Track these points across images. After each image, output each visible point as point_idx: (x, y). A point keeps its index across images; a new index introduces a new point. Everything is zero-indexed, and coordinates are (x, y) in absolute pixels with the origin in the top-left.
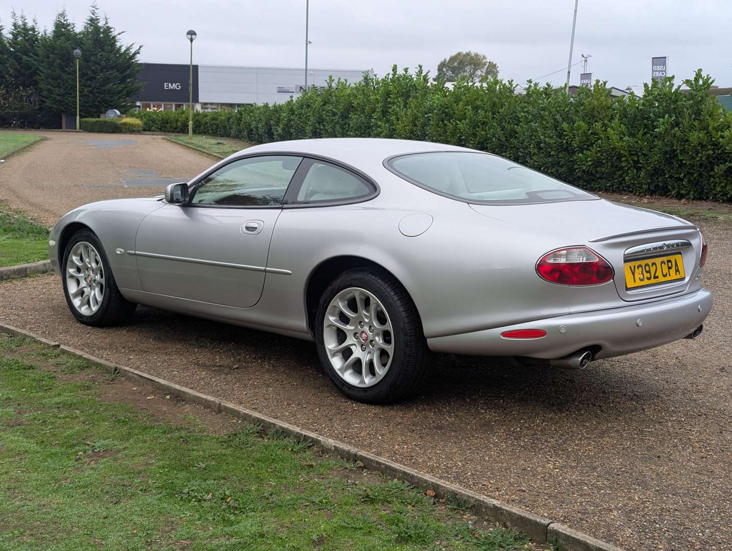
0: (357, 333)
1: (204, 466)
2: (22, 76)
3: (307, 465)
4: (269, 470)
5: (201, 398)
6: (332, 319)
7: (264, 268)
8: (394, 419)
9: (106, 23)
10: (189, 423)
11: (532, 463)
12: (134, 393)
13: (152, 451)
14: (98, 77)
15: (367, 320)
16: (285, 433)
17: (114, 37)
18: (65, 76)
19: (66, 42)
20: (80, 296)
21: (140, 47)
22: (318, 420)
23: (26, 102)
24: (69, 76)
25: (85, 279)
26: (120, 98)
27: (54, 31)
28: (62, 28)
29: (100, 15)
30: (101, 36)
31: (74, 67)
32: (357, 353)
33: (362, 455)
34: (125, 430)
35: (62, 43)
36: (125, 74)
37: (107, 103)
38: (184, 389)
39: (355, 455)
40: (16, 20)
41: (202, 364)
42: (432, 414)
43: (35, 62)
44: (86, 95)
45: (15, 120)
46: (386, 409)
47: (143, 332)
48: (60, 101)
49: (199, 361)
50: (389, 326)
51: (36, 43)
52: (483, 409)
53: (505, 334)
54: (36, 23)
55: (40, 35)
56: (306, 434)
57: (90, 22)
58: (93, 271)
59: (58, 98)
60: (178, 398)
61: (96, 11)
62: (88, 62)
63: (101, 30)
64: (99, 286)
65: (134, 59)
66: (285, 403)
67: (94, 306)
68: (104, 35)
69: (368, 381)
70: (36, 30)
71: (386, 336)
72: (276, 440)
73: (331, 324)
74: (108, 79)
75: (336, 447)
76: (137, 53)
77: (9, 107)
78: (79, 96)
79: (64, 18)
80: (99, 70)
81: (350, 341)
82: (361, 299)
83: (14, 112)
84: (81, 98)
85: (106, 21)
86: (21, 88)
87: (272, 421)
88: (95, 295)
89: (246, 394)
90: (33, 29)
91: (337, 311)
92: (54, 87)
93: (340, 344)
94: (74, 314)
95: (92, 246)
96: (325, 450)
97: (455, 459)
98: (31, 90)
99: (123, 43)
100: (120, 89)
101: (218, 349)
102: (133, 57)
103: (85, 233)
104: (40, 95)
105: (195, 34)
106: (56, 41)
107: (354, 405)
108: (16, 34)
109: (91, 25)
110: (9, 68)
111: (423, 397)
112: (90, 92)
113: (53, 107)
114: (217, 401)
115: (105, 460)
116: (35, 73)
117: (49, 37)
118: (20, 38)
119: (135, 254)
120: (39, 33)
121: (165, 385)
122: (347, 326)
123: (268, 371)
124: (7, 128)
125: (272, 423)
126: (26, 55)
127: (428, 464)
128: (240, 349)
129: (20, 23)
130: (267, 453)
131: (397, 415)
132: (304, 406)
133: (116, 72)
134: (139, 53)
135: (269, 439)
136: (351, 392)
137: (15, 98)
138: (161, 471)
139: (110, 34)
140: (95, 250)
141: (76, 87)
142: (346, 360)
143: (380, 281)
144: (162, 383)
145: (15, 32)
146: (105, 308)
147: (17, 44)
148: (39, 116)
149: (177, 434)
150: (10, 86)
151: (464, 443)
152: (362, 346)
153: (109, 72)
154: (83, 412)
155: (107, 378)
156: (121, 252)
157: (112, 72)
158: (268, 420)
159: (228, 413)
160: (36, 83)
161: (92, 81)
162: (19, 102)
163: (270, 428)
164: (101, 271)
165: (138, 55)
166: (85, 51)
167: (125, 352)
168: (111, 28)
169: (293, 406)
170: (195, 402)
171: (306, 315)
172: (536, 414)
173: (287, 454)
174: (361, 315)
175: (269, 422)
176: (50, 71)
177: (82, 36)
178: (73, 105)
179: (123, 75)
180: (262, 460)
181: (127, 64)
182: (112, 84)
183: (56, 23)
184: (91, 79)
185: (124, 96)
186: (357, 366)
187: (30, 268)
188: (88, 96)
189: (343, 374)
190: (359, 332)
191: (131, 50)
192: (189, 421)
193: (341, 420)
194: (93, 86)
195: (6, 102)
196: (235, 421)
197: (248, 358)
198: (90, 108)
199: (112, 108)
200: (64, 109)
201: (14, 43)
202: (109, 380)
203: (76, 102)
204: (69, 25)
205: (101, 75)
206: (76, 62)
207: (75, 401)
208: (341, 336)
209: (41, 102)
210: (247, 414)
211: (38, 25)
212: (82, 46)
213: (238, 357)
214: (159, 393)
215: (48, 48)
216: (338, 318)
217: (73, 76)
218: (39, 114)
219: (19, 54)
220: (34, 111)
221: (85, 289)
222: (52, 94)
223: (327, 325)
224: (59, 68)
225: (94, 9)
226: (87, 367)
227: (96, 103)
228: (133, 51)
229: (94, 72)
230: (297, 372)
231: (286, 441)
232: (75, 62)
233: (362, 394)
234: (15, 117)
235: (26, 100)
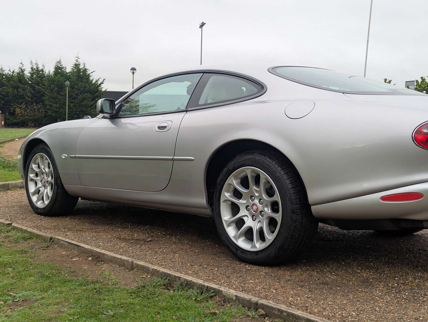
0: (249, 206)
1: (112, 313)
2: (36, 98)
3: (210, 313)
4: (174, 317)
5: (117, 258)
6: (227, 194)
7: (172, 157)
8: (283, 277)
9: (84, 67)
10: (105, 278)
11: (421, 313)
12: (63, 256)
13: (67, 300)
14: (79, 97)
15: (257, 194)
16: (189, 285)
17: (89, 74)
18: (60, 97)
19: (61, 78)
20: (37, 194)
21: (104, 80)
22: (218, 277)
23: (37, 112)
24: (62, 97)
25: (41, 181)
26: (91, 109)
27: (54, 72)
28: (59, 70)
29: (81, 61)
30: (81, 74)
31: (65, 92)
32: (249, 222)
33: (263, 303)
34: (46, 283)
35: (59, 78)
36: (95, 95)
37: (84, 112)
38: (103, 251)
39: (256, 304)
40: (32, 65)
41: (122, 238)
42: (316, 273)
43: (43, 89)
44: (72, 108)
45: (30, 123)
46: (275, 269)
47: (82, 219)
48: (57, 111)
49: (121, 236)
50: (277, 197)
51: (44, 78)
52: (358, 270)
53: (384, 198)
54: (44, 67)
55: (46, 74)
56: (208, 285)
57: (75, 66)
58: (46, 174)
59: (55, 109)
60: (98, 259)
61: (78, 59)
62: (73, 89)
63: (81, 71)
64: (51, 185)
65: (100, 87)
66: (188, 264)
67: (46, 200)
68: (83, 74)
69: (259, 246)
70: (44, 71)
71: (274, 207)
72: (181, 291)
73: (226, 199)
74: (85, 98)
75: (237, 296)
76: (102, 83)
77: (27, 115)
78: (68, 109)
79: (60, 64)
80: (80, 93)
81: (243, 212)
82: (252, 176)
83: (30, 118)
84: (69, 110)
85: (84, 66)
86: (34, 104)
87: (177, 275)
88: (47, 192)
89: (156, 258)
90: (42, 70)
91: (232, 189)
92: (54, 104)
93: (234, 216)
94: (32, 208)
95: (46, 156)
96: (226, 300)
97: (347, 309)
98: (41, 105)
99: (94, 78)
100: (92, 104)
101: (137, 229)
102: (100, 85)
103: (41, 146)
104: (45, 108)
105: (135, 70)
106: (55, 77)
107: (247, 266)
108: (33, 73)
109: (76, 68)
110: (28, 93)
111: (305, 261)
112: (74, 106)
113: (52, 115)
114: (130, 260)
115: (21, 308)
116: (43, 95)
117: (51, 75)
118: (35, 76)
119: (75, 157)
120: (45, 73)
121: (88, 249)
122: (240, 200)
123: (175, 243)
124: (25, 127)
125: (177, 277)
126: (38, 85)
127: (324, 313)
128: (154, 229)
129: (35, 67)
130: (173, 302)
131: (285, 274)
132: (205, 266)
133: (89, 94)
134: (103, 83)
135: (174, 291)
136: (243, 255)
137: (31, 110)
138: (70, 319)
139: (87, 73)
140: (49, 160)
141: (66, 104)
142: (239, 230)
143: (268, 159)
144: (86, 247)
145: (32, 72)
146: (54, 201)
147: (33, 79)
148: (44, 120)
149: (92, 286)
150: (28, 103)
151: (351, 296)
152: (253, 216)
153: (85, 95)
154: (14, 269)
155: (43, 246)
156: (65, 156)
157: (87, 94)
158: (174, 274)
159: (139, 270)
160: (43, 101)
161: (75, 99)
162: (33, 112)
163: (176, 281)
164: (52, 174)
165: (102, 85)
166: (72, 82)
167: (65, 231)
168: (87, 69)
169: (196, 266)
170: (111, 261)
171: (206, 194)
172: (406, 274)
173: (190, 303)
174: (252, 190)
175: (175, 276)
176: (51, 94)
177: (70, 74)
178: (64, 114)
179: (93, 96)
180: (167, 308)
181: (96, 90)
182: (87, 101)
183: (55, 67)
184: (75, 98)
185: (94, 108)
186: (249, 234)
187: (11, 184)
188: (73, 108)
189: (237, 240)
190: (250, 206)
191: (98, 82)
192: (105, 276)
193: (237, 277)
194: (76, 103)
195: (25, 112)
196: (145, 276)
197: (160, 235)
198: (74, 115)
199: (87, 115)
200: (59, 116)
201: (31, 79)
202: (44, 247)
203: (66, 112)
204: (63, 68)
205: (81, 96)
206: (67, 89)
207: (10, 261)
208: (235, 209)
209: (46, 112)
210: (156, 269)
211: (45, 68)
212: (70, 79)
213: (152, 234)
214: (83, 256)
215: (50, 81)
216: (232, 194)
217: (64, 97)
218: (44, 119)
219: (33, 85)
220: (41, 117)
221: (41, 189)
222: (52, 107)
223: (223, 200)
224: (56, 93)
225: (77, 59)
226: (30, 238)
227: (78, 113)
228: (99, 82)
229: (77, 95)
230: (198, 244)
231: (190, 292)
232: (65, 89)
233: (255, 257)
234: (30, 121)
235: (37, 111)
